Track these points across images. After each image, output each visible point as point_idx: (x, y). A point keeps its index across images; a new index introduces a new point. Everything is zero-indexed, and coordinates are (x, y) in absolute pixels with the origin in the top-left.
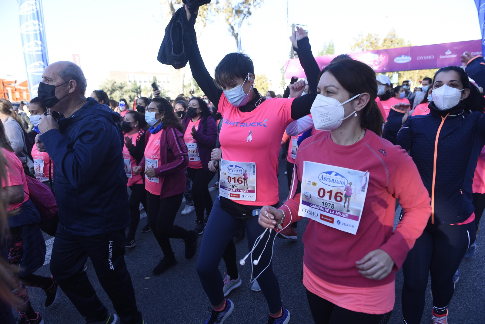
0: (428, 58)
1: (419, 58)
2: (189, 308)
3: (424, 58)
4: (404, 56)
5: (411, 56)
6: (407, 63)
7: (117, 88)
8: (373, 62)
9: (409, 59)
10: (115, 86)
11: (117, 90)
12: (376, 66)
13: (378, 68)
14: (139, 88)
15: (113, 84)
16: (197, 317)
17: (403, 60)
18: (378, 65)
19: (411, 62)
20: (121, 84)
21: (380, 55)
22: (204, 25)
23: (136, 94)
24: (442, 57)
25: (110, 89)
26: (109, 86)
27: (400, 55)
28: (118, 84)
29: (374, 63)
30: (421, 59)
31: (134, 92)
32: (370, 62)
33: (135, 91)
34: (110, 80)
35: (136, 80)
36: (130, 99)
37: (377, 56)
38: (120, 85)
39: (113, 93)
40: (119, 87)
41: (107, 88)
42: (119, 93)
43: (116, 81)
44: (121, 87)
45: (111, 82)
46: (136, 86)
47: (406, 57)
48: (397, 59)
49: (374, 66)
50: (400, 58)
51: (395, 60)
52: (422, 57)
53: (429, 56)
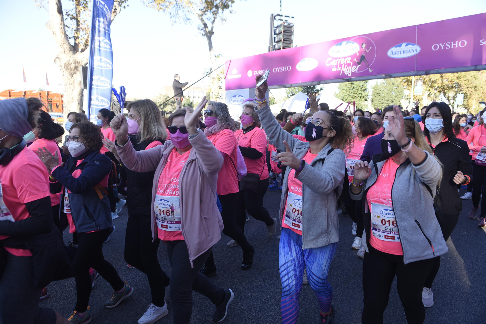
1: (436, 47)
3: (445, 46)
4: (406, 46)
5: (419, 44)
6: (413, 57)
8: (350, 59)
9: (416, 50)
11: (169, 104)
12: (354, 66)
13: (359, 70)
14: (191, 103)
15: (166, 99)
17: (404, 52)
18: (358, 64)
19: (419, 55)
21: (362, 45)
25: (162, 103)
29: (351, 61)
30: (440, 47)
32: (345, 58)
34: (163, 94)
35: (189, 96)
37: (356, 46)
39: (165, 107)
40: (171, 101)
41: (160, 102)
42: (170, 108)
43: (169, 96)
44: (174, 101)
45: (163, 96)
46: (188, 101)
47: (410, 47)
48: (392, 51)
49: (352, 66)
50: (398, 48)
51: (389, 53)
52: (441, 44)
53: (457, 42)
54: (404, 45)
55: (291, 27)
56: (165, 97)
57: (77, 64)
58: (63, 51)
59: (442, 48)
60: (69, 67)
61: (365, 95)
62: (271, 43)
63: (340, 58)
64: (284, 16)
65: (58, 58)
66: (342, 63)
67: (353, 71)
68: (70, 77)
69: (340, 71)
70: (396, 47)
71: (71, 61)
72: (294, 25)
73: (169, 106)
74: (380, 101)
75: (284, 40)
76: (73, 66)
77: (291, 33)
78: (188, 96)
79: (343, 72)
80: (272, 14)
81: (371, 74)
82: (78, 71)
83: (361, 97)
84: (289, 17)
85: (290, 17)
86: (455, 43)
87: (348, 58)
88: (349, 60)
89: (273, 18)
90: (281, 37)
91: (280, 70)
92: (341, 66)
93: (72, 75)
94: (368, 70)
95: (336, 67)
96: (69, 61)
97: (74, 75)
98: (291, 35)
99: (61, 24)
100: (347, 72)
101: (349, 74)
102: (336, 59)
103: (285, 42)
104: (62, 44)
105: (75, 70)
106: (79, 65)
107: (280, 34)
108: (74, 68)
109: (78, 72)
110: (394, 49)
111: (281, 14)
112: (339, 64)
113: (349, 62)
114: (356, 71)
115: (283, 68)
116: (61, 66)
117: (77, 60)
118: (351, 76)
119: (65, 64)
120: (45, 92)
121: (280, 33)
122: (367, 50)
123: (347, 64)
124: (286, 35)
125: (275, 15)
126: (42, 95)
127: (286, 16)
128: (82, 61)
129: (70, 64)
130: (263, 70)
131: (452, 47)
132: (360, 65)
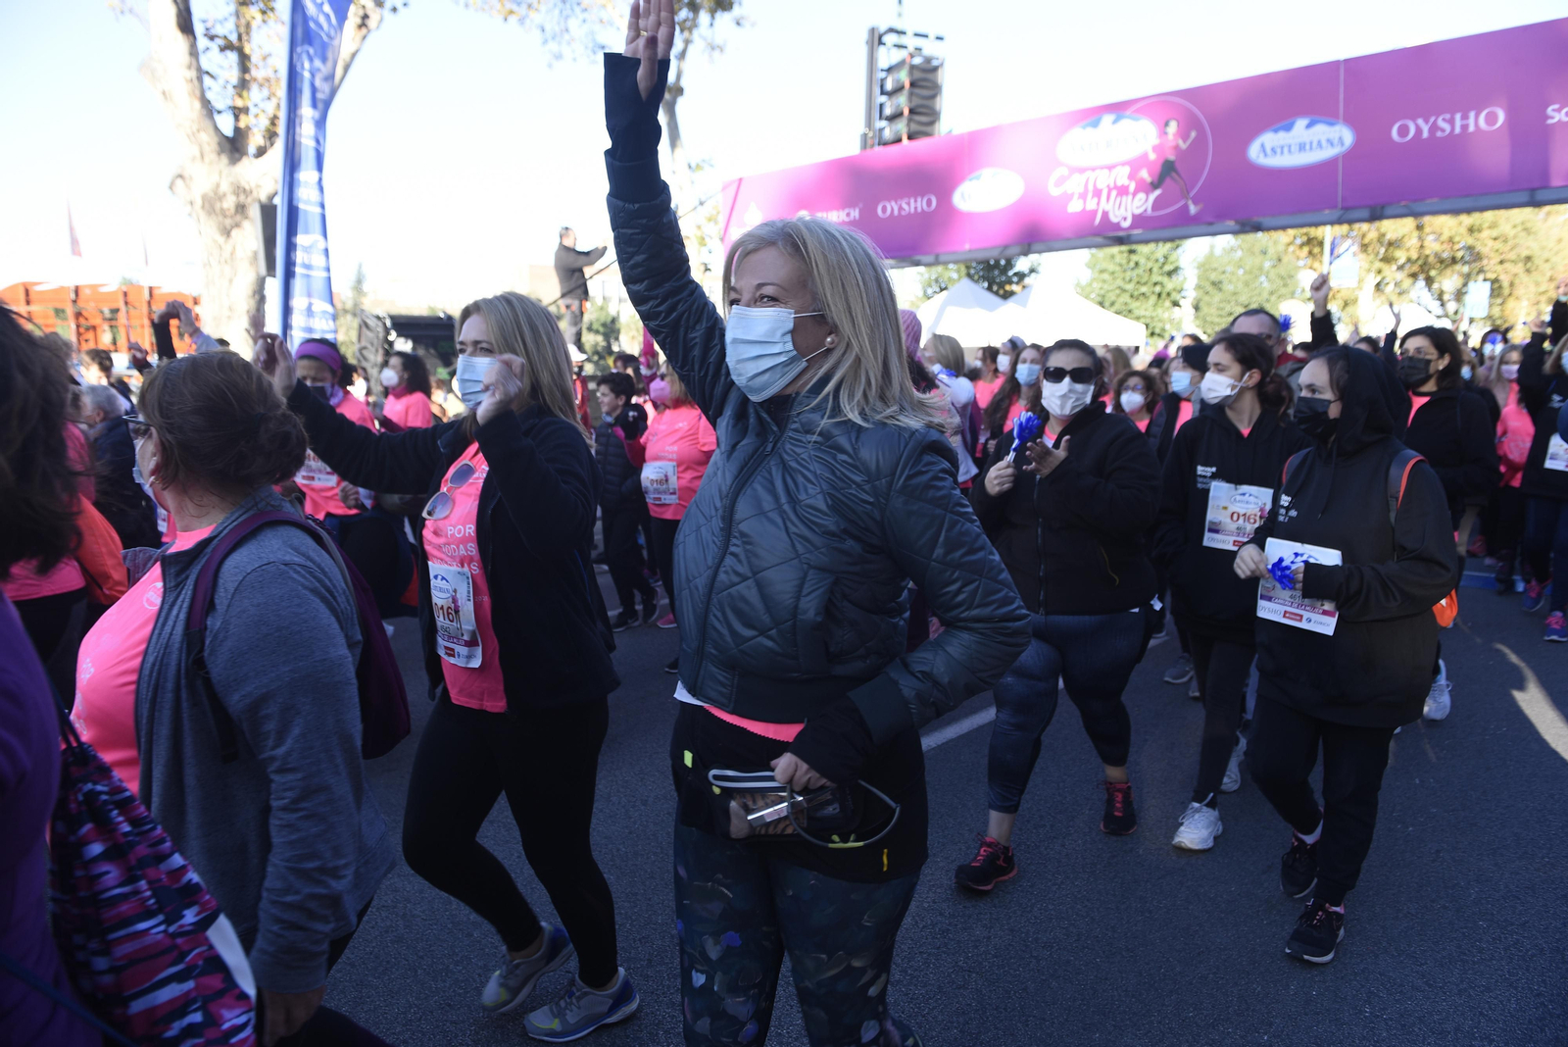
0: (1465, 129)
1: (1404, 131)
3: (1434, 128)
4: (1309, 126)
5: (1350, 121)
6: (1328, 166)
8: (1127, 170)
9: (1341, 141)
12: (1141, 196)
13: (1156, 205)
17: (1302, 147)
18: (1154, 186)
19: (1349, 156)
21: (1166, 124)
24: (1557, 114)
29: (1131, 177)
30: (1419, 130)
37: (1148, 129)
47: (1322, 131)
48: (1263, 146)
49: (1134, 194)
50: (1282, 135)
51: (1254, 152)
52: (1420, 122)
53: (1472, 115)
54: (1301, 124)
55: (935, 69)
57: (242, 197)
58: (198, 154)
59: (1425, 134)
60: (218, 206)
61: (1174, 290)
62: (869, 123)
63: (1093, 169)
64: (910, 33)
65: (181, 176)
66: (1099, 186)
67: (1138, 212)
68: (221, 239)
69: (1095, 212)
70: (1276, 131)
71: (225, 187)
72: (942, 64)
74: (1221, 305)
75: (911, 111)
76: (229, 203)
77: (935, 89)
79: (1105, 214)
80: (873, 29)
81: (1195, 220)
82: (246, 218)
83: (1159, 295)
84: (926, 36)
85: (932, 36)
86: (1465, 117)
87: (1119, 168)
88: (1122, 176)
89: (876, 39)
90: (902, 101)
91: (901, 209)
92: (1097, 193)
93: (227, 233)
94: (1186, 207)
95: (1083, 196)
96: (218, 185)
97: (234, 233)
98: (933, 97)
99: (189, 67)
100: (1117, 213)
101: (1125, 219)
102: (1082, 170)
103: (916, 117)
104: (195, 131)
105: (238, 217)
106: (249, 200)
107: (899, 94)
108: (233, 210)
109: (246, 223)
110: (1268, 139)
111: (900, 28)
112: (1091, 187)
113: (1123, 180)
114: (1146, 210)
115: (909, 204)
116: (192, 202)
117: (243, 184)
118: (1132, 227)
119: (204, 198)
120: (140, 288)
121: (898, 90)
122: (1180, 142)
123: (1116, 187)
124: (918, 96)
125: (883, 29)
126: (130, 298)
127: (916, 35)
128: (258, 186)
129: (221, 198)
130: (847, 211)
131: (1458, 130)
132: (1158, 192)
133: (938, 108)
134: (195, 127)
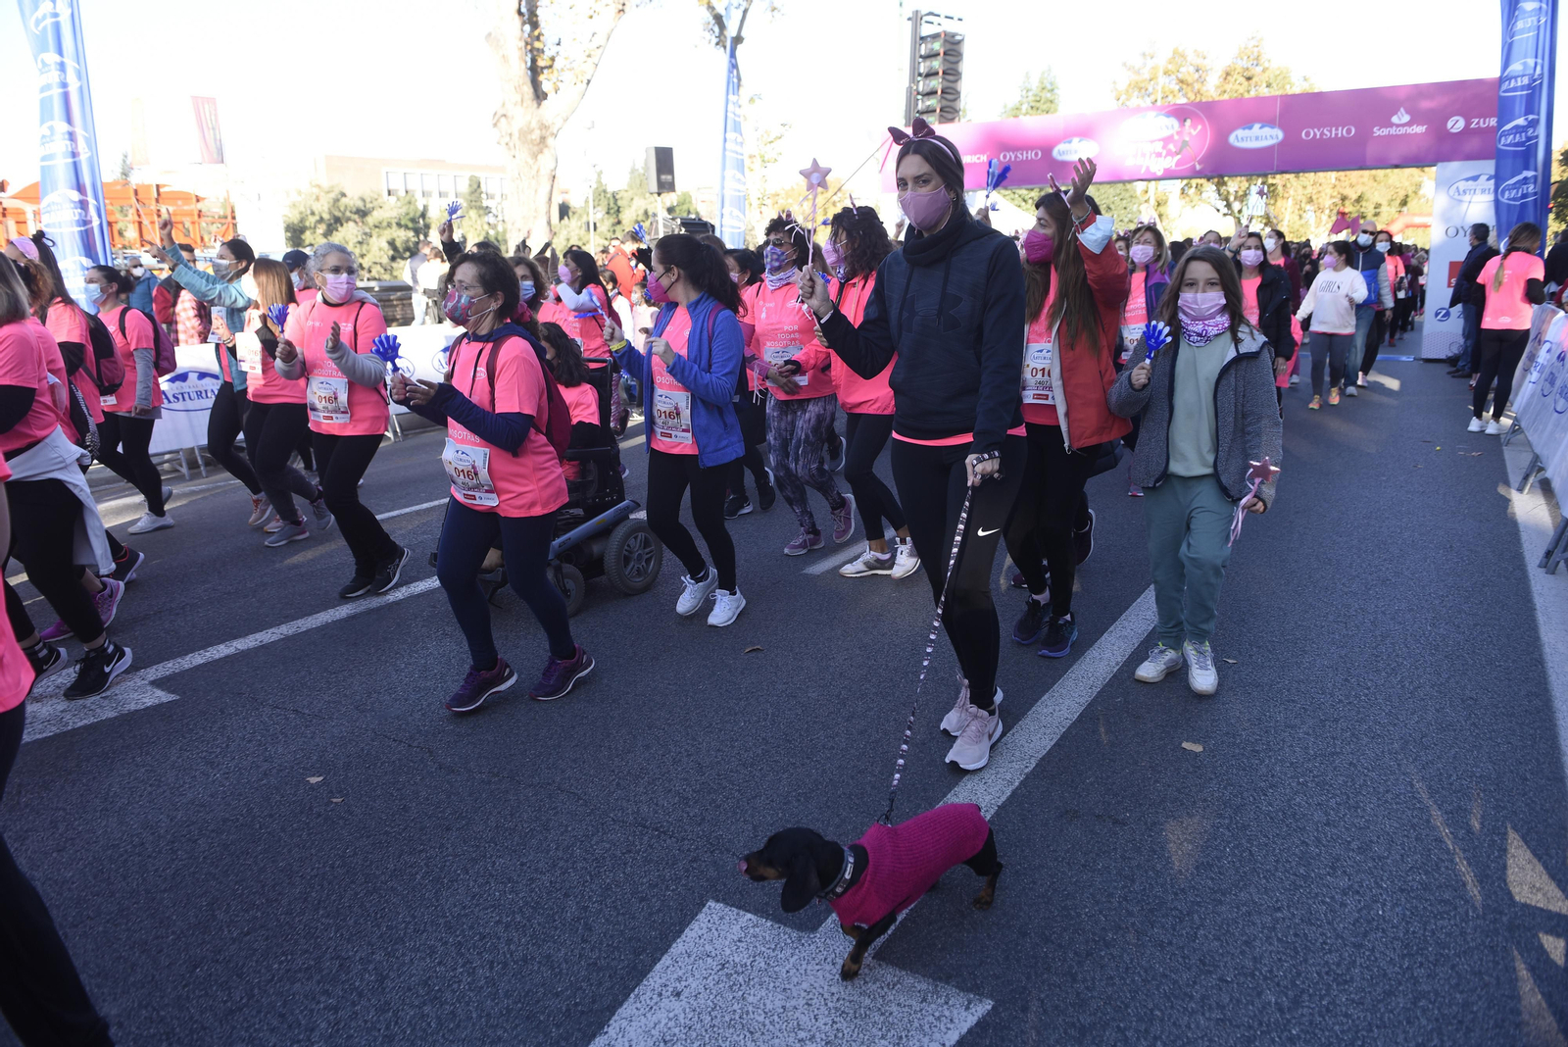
0: (1336, 134)
1: (1308, 134)
2: (450, 850)
3: (1322, 134)
4: (1261, 128)
5: (1282, 127)
6: (1270, 149)
7: (348, 214)
8: (1162, 143)
9: (1277, 137)
10: (342, 209)
11: (348, 219)
12: (1169, 158)
13: (1177, 165)
14: (423, 215)
15: (337, 201)
16: (467, 873)
17: (1257, 138)
18: (1177, 153)
19: (1281, 144)
20: (364, 200)
21: (1185, 121)
22: (621, 7)
23: (411, 234)
24: (1378, 132)
25: (326, 216)
26: (323, 207)
27: (1247, 124)
28: (352, 201)
29: (1164, 147)
30: (1315, 134)
31: (407, 227)
32: (1152, 142)
33: (410, 225)
34: (326, 185)
35: (409, 188)
36: (391, 253)
37: (1174, 122)
38: (360, 204)
39: (337, 230)
40: (354, 210)
41: (317, 213)
42: (355, 232)
43: (344, 191)
44: (363, 208)
45: (328, 192)
46: (412, 207)
47: (1267, 131)
48: (1237, 136)
49: (1165, 157)
50: (1247, 131)
51: (1232, 139)
52: (1316, 130)
53: (1340, 129)
54: (1257, 126)
55: (959, 42)
56: (333, 195)
57: (544, 131)
58: (520, 100)
59: (1318, 137)
62: (913, 80)
64: (942, 16)
65: (505, 115)
68: (531, 161)
70: (1244, 129)
71: (534, 125)
72: (963, 40)
73: (351, 224)
75: (944, 73)
76: (536, 135)
77: (959, 55)
78: (407, 192)
79: (1148, 168)
80: (917, 11)
82: (546, 146)
84: (952, 18)
85: (956, 18)
86: (1337, 130)
89: (916, 19)
90: (936, 64)
91: (1016, 157)
92: (1144, 155)
93: (535, 156)
94: (1194, 166)
96: (530, 123)
97: (540, 157)
98: (957, 62)
99: (521, 39)
103: (948, 77)
105: (541, 145)
106: (548, 133)
107: (933, 59)
108: (538, 141)
109: (546, 151)
110: (1240, 133)
111: (936, 13)
115: (1022, 154)
116: (511, 135)
117: (544, 122)
119: (521, 132)
121: (935, 55)
122: (1192, 131)
124: (948, 60)
125: (923, 13)
127: (946, 17)
128: (553, 123)
129: (532, 131)
130: (978, 156)
131: (1333, 136)
132: (1179, 157)
133: (960, 70)
134: (521, 83)
